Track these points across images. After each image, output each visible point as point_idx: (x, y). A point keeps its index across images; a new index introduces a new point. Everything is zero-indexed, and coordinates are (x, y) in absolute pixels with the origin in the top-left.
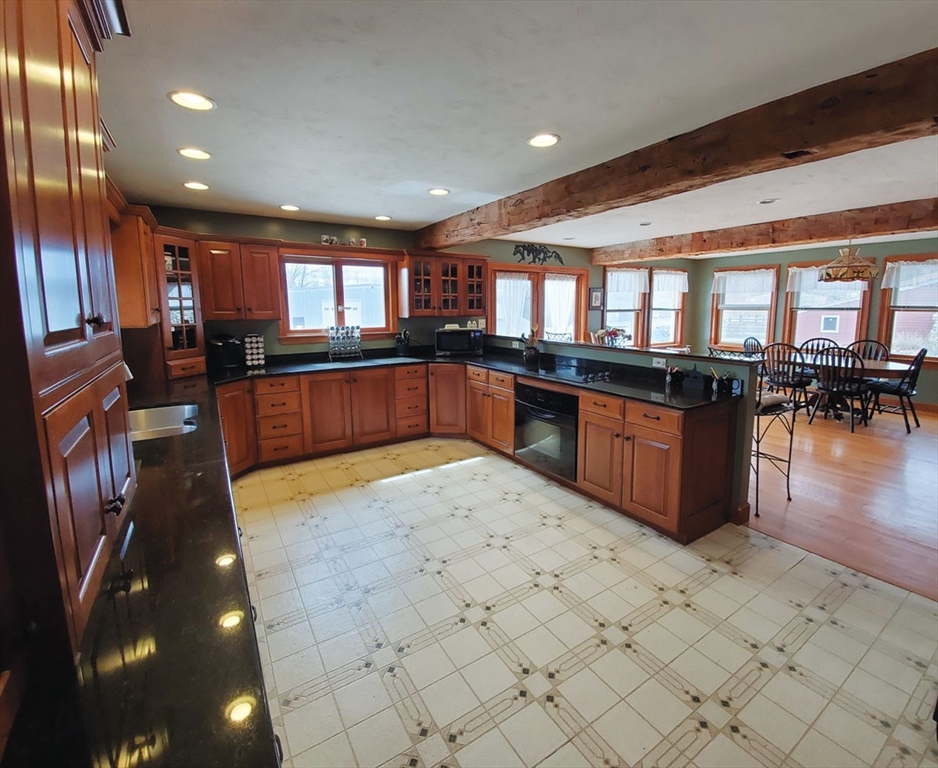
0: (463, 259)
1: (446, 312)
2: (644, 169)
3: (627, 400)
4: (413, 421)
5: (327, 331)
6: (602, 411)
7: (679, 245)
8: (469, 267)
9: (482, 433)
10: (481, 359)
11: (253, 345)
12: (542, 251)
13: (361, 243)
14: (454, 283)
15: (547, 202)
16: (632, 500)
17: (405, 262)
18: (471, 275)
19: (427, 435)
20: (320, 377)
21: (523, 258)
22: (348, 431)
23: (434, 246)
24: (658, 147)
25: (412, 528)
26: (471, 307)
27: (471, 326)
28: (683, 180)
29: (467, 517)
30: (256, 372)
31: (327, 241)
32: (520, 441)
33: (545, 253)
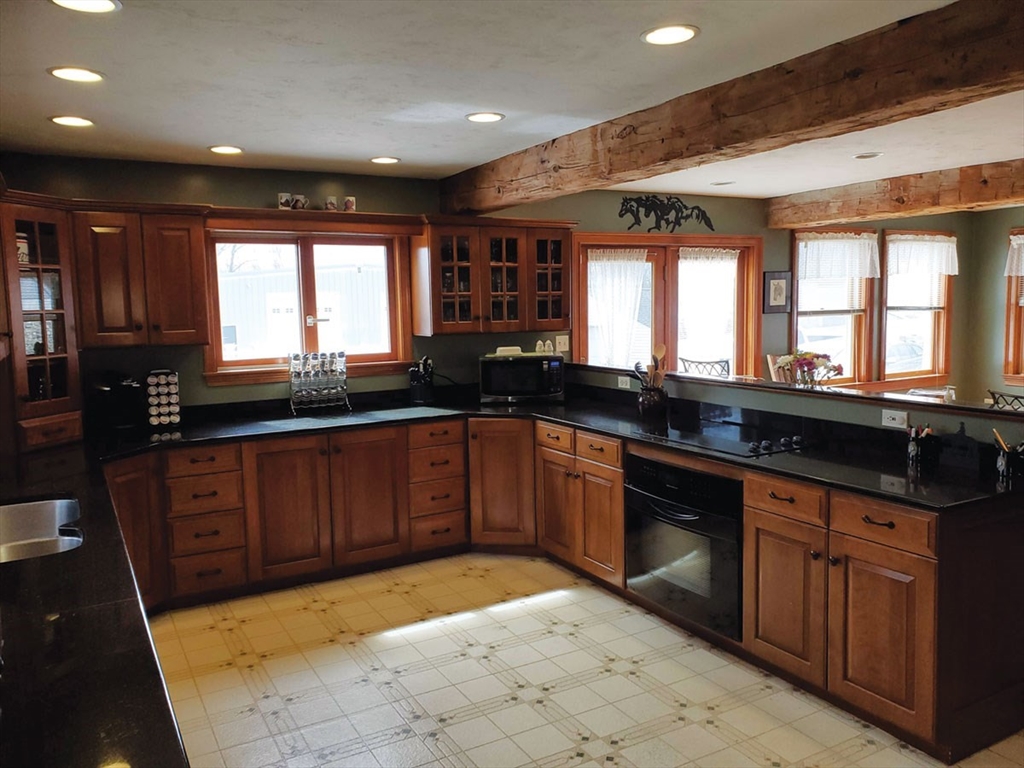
0: (529, 229)
1: (497, 325)
2: (854, 74)
3: (833, 492)
4: (440, 523)
5: (286, 361)
6: (788, 510)
7: (934, 190)
8: (538, 241)
9: (567, 547)
10: (561, 410)
11: (161, 389)
12: (672, 206)
13: (347, 205)
14: (512, 273)
15: (680, 132)
16: (845, 677)
17: (425, 236)
18: (542, 258)
19: (463, 547)
20: (276, 446)
21: (638, 221)
22: (325, 542)
23: (476, 207)
24: (881, 35)
25: (442, 720)
26: (543, 314)
27: (542, 349)
28: (926, 95)
29: (540, 702)
30: (166, 437)
31: (287, 204)
32: (636, 563)
33: (679, 211)
